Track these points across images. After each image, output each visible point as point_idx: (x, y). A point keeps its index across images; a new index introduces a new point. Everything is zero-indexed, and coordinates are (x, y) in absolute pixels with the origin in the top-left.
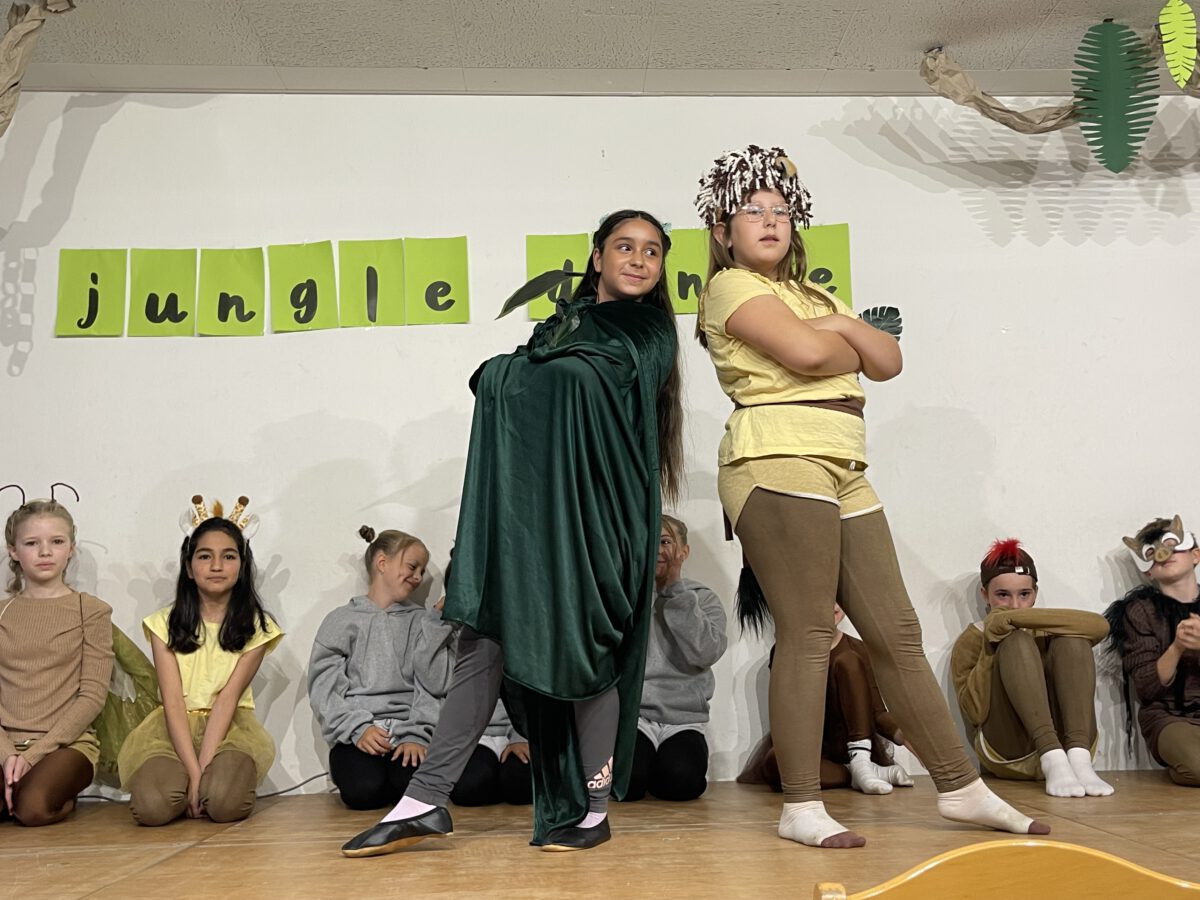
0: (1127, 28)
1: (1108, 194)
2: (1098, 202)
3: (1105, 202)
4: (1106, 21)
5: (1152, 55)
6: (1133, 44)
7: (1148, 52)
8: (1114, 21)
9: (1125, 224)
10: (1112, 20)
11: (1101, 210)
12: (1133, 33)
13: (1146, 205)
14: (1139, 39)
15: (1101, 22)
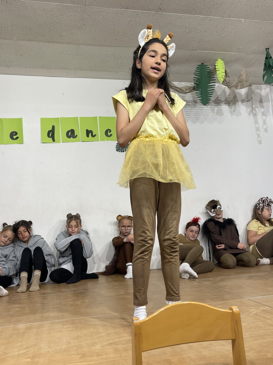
0: (207, 66)
1: (202, 110)
2: (200, 112)
3: (202, 112)
4: (202, 64)
5: (214, 74)
6: (209, 70)
7: (213, 73)
8: (204, 64)
9: (207, 118)
10: (203, 63)
11: (201, 114)
12: (209, 67)
13: (212, 113)
14: (210, 69)
15: (201, 64)
